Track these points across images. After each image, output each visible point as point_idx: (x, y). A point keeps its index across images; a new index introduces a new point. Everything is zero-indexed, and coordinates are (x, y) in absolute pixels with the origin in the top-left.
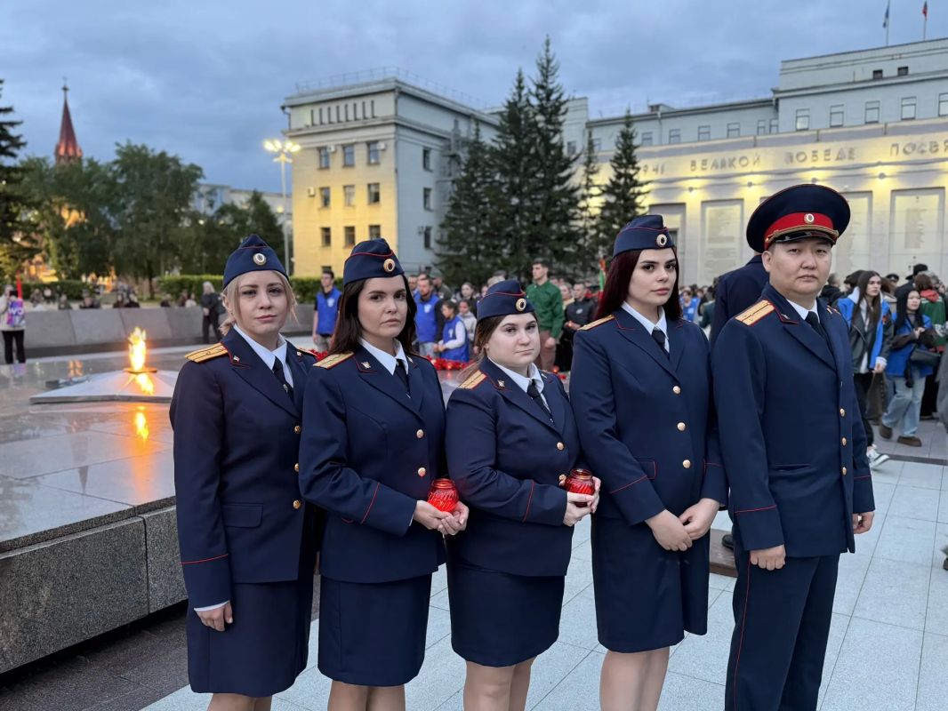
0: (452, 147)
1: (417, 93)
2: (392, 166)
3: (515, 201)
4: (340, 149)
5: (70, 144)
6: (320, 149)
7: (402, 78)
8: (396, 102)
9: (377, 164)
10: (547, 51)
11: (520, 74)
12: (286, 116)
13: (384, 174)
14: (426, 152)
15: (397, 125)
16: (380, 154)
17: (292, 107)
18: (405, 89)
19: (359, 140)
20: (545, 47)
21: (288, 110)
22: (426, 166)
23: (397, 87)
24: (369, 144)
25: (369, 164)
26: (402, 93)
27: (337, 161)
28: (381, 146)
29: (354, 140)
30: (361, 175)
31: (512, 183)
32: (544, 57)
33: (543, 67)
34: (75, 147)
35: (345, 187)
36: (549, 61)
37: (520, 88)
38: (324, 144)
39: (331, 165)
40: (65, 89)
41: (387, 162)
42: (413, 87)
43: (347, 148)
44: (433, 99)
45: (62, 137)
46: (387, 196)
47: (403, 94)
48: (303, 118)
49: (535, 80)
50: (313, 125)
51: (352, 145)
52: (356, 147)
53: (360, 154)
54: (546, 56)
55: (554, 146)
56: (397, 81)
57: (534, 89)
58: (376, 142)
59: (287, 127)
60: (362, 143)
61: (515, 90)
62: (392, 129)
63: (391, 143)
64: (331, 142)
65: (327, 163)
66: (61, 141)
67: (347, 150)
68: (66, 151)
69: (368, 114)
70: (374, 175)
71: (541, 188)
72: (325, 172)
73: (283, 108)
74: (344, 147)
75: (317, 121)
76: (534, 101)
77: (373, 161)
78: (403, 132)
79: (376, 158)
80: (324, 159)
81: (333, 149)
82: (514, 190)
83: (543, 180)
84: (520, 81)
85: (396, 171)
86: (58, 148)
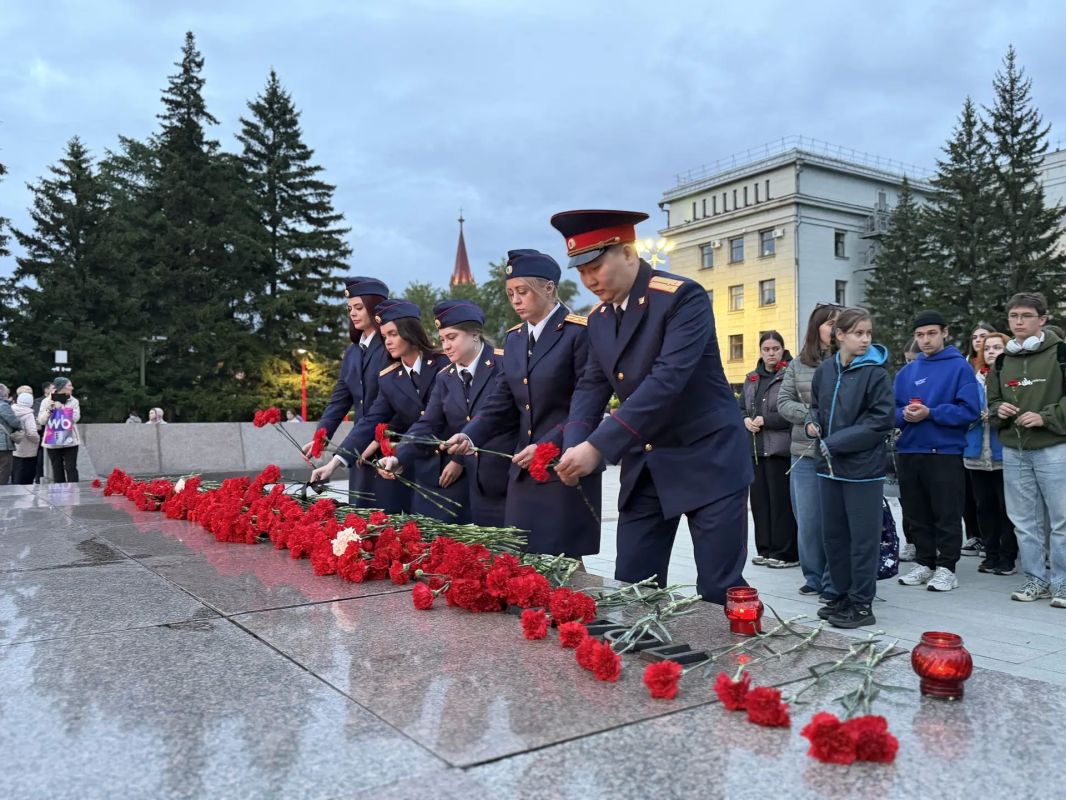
0: (876, 226)
1: (827, 164)
2: (792, 255)
3: (966, 280)
4: (726, 244)
5: (464, 275)
6: (702, 247)
7: (806, 148)
8: (798, 176)
9: (773, 255)
10: (1011, 66)
11: (968, 107)
12: (666, 213)
13: (780, 267)
14: (839, 237)
15: (797, 204)
16: (776, 242)
17: (670, 202)
18: (809, 160)
19: (750, 230)
20: (1008, 62)
21: (666, 207)
22: (838, 251)
23: (798, 159)
24: (762, 232)
25: (762, 256)
26: (805, 165)
27: (722, 258)
28: (778, 232)
29: (744, 231)
30: (752, 270)
31: (959, 254)
32: (1006, 76)
33: (1005, 90)
34: (468, 276)
35: (731, 288)
36: (1013, 81)
37: (969, 123)
38: (708, 240)
39: (715, 264)
40: (461, 221)
41: (785, 251)
42: (821, 158)
43: (735, 242)
44: (849, 169)
45: (456, 268)
46: (785, 293)
47: (807, 166)
48: (684, 213)
49: (992, 108)
50: (695, 219)
51: (741, 236)
52: (746, 238)
53: (752, 245)
54: (1010, 74)
55: (1027, 197)
56: (798, 152)
57: (991, 122)
58: (771, 229)
59: (666, 226)
60: (752, 232)
61: (960, 128)
62: (792, 210)
63: (791, 229)
64: (715, 236)
65: (711, 261)
66: (456, 272)
67: (735, 244)
68: (460, 282)
69: (762, 197)
70: (767, 269)
71: (1008, 259)
72: (708, 272)
73: (661, 205)
74: (731, 240)
75: (699, 215)
76: (993, 138)
77: (767, 253)
78: (805, 212)
79: (771, 248)
80: (706, 257)
81: (717, 245)
82: (965, 265)
83: (1011, 247)
84: (969, 116)
85: (797, 262)
86: (453, 279)
